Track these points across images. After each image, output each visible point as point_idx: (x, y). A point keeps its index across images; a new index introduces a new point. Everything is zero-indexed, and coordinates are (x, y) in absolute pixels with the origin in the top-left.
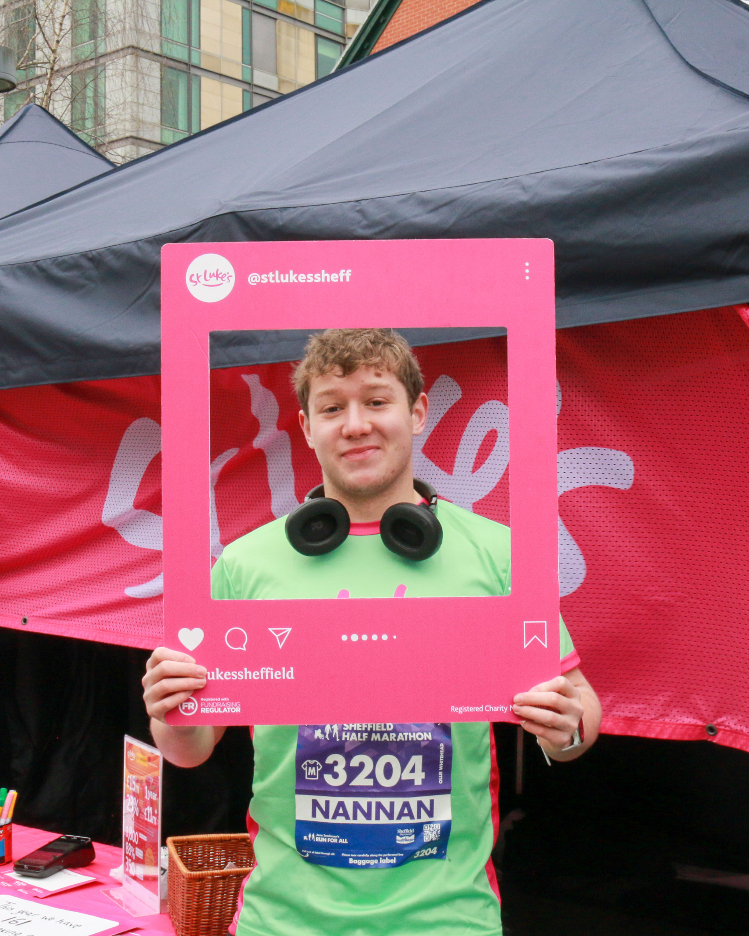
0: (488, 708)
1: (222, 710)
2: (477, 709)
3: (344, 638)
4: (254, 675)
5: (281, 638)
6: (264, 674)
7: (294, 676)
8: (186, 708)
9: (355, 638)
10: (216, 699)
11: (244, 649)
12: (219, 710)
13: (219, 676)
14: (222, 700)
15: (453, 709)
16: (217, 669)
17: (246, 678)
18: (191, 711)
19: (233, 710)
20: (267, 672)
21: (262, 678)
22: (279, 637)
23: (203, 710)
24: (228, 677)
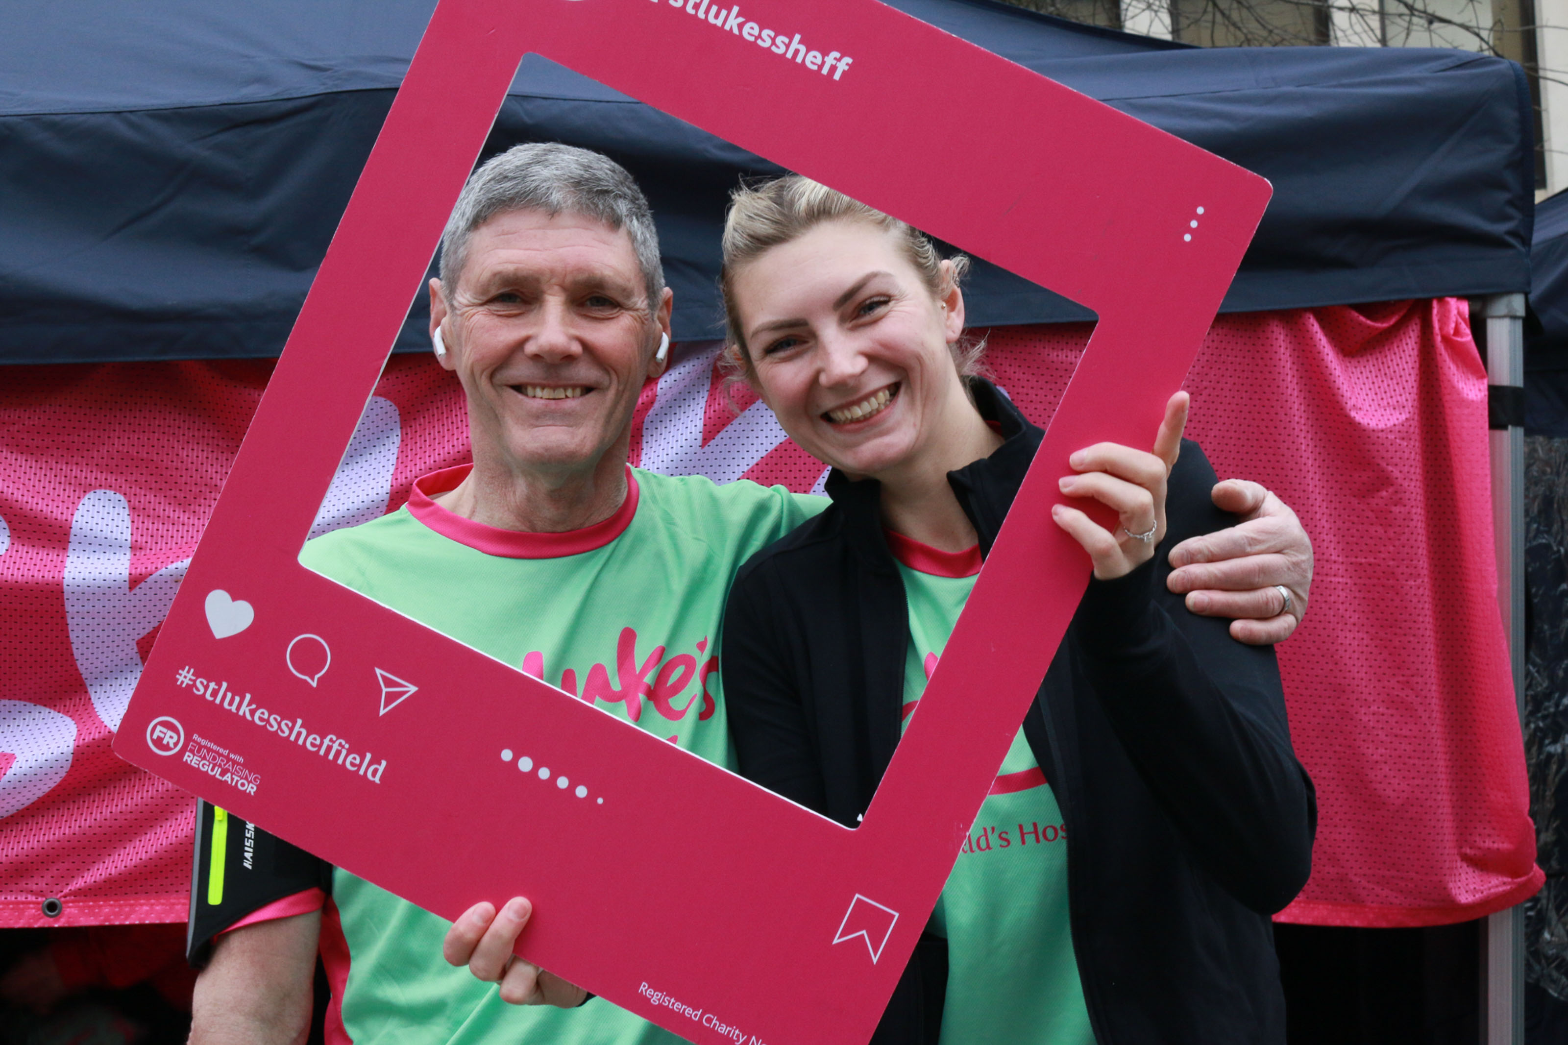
0: (709, 1020)
1: (223, 773)
2: (689, 1011)
3: (507, 755)
4: (310, 741)
5: (391, 697)
6: (329, 748)
7: (380, 780)
8: (160, 739)
9: (525, 764)
10: (221, 750)
11: (314, 684)
12: (217, 772)
13: (245, 710)
14: (232, 756)
15: (644, 987)
16: (248, 697)
17: (292, 738)
18: (167, 748)
19: (243, 785)
20: (336, 747)
21: (322, 752)
22: (387, 693)
23: (188, 757)
24: (261, 719)
